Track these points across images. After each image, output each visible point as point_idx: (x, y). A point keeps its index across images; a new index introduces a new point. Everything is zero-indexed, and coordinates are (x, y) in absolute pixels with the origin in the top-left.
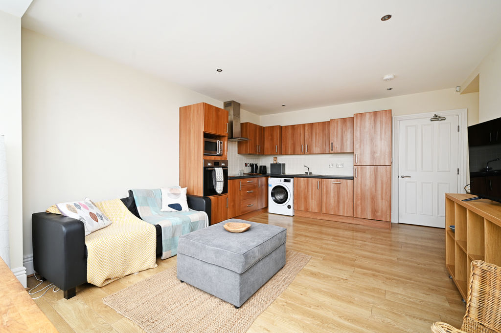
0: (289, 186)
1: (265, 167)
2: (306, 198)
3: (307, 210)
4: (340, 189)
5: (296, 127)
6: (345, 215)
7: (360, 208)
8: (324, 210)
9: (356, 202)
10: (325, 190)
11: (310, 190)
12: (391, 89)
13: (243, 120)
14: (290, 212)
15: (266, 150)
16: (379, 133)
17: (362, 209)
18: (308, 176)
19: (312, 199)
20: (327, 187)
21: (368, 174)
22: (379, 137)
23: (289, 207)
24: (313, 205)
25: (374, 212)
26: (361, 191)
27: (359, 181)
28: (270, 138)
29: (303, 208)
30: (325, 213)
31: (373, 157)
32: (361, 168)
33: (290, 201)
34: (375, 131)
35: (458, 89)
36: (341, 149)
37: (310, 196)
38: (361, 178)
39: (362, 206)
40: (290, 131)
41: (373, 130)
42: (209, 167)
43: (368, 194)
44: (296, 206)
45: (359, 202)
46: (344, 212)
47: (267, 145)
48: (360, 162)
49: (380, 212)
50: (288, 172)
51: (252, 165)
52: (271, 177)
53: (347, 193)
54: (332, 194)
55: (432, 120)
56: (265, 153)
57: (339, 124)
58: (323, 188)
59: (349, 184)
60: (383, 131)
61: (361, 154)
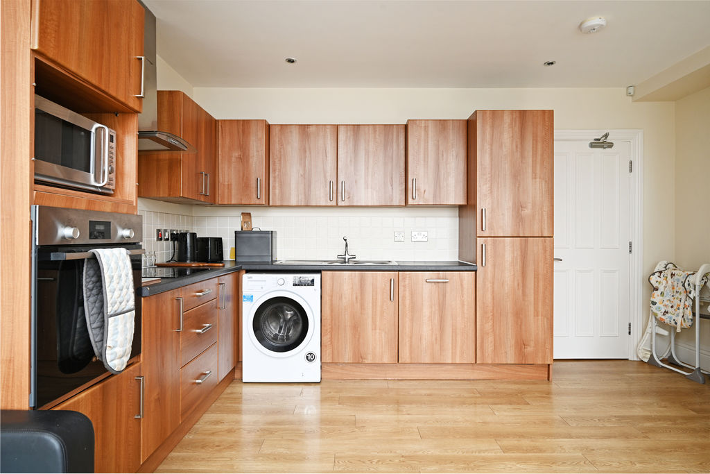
0: (309, 298)
1: (218, 242)
2: (357, 327)
3: (359, 361)
4: (444, 296)
5: (312, 129)
6: (458, 361)
7: (491, 339)
8: (405, 356)
9: (482, 325)
10: (408, 302)
11: (369, 305)
12: (552, 63)
13: (165, 83)
14: (313, 372)
15: (221, 190)
16: (530, 160)
17: (495, 340)
18: (347, 265)
19: (374, 329)
20: (412, 294)
21: (508, 257)
22: (530, 170)
23: (310, 358)
24: (377, 344)
25: (521, 345)
26: (493, 299)
27: (490, 275)
28: (236, 154)
29: (347, 357)
30: (408, 361)
31: (519, 218)
32: (494, 244)
33: (312, 341)
34: (522, 156)
35: (631, 90)
36: (435, 196)
37: (369, 321)
38: (494, 266)
39: (495, 335)
40: (294, 139)
41: (519, 154)
42: (67, 246)
43: (509, 306)
44: (328, 351)
45: (488, 326)
46: (454, 354)
47: (228, 174)
48: (491, 228)
49: (532, 344)
50: (283, 255)
51: (178, 238)
52: (247, 271)
53: (463, 305)
54: (426, 312)
55: (592, 145)
56: (219, 200)
57: (431, 134)
58: (404, 297)
59: (465, 283)
60: (539, 157)
61: (492, 210)
